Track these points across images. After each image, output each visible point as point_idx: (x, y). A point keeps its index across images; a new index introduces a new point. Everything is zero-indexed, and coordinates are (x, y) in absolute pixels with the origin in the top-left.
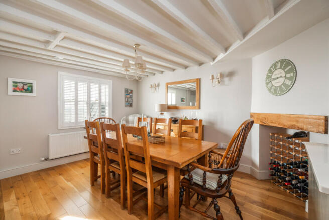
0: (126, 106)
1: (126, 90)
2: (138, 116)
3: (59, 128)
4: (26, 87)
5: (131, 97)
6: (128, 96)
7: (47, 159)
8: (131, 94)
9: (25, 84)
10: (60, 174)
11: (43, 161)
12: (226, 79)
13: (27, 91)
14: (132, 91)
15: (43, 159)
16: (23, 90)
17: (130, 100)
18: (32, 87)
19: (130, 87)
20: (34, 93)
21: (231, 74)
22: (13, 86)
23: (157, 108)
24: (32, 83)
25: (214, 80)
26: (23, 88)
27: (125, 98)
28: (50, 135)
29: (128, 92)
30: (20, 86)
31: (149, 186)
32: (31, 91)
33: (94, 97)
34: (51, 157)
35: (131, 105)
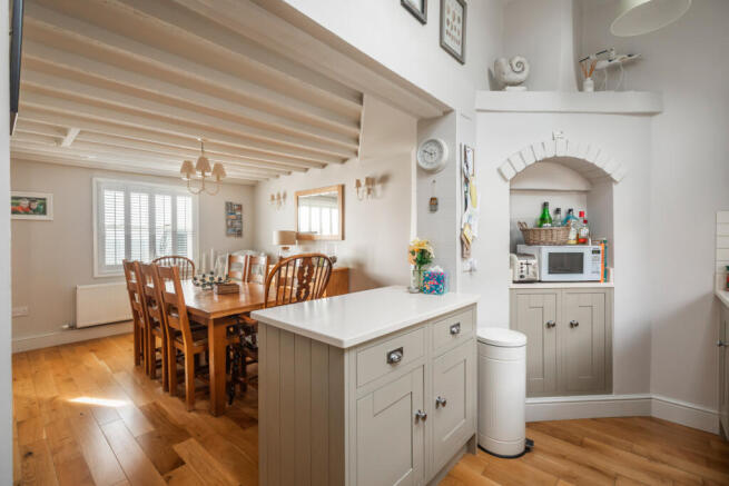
0: (228, 235)
1: (229, 206)
2: (250, 253)
3: (96, 275)
4: (34, 206)
5: (240, 219)
6: (233, 217)
7: (73, 327)
8: (238, 213)
9: (33, 200)
10: (92, 351)
11: (67, 329)
12: (378, 187)
13: (36, 211)
14: (240, 207)
15: (66, 326)
16: (28, 211)
17: (237, 223)
18: (45, 205)
19: (236, 200)
20: (50, 216)
21: (384, 179)
22: (12, 204)
23: (275, 239)
24: (44, 199)
25: (361, 189)
26: (29, 207)
27: (227, 220)
28: (79, 287)
29: (233, 210)
30: (25, 203)
31: (185, 351)
32: (44, 213)
33: (163, 219)
34: (80, 324)
35: (239, 233)
